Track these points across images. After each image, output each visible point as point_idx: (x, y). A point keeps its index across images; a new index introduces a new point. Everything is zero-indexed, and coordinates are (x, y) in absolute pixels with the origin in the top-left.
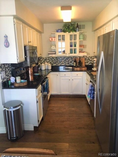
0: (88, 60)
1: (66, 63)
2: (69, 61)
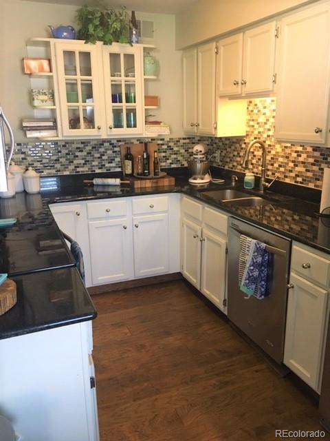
0: (169, 152)
1: (94, 163)
2: (103, 158)
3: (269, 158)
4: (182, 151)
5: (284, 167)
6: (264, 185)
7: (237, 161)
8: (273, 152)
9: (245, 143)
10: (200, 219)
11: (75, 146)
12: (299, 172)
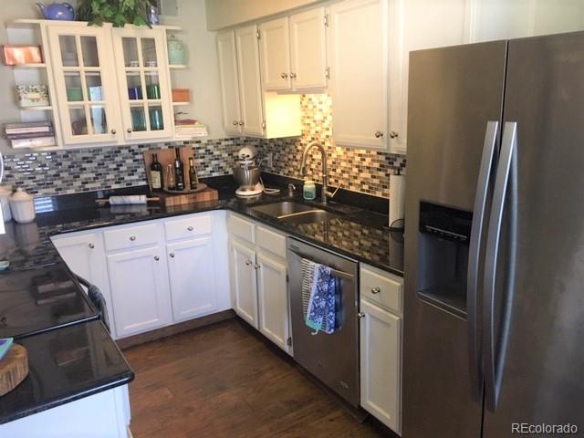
0: (208, 157)
1: (108, 177)
2: (121, 169)
3: (329, 162)
4: (225, 155)
5: (348, 172)
6: (327, 195)
7: (293, 166)
8: (334, 155)
9: (301, 145)
10: (253, 241)
11: (80, 156)
12: (365, 178)
